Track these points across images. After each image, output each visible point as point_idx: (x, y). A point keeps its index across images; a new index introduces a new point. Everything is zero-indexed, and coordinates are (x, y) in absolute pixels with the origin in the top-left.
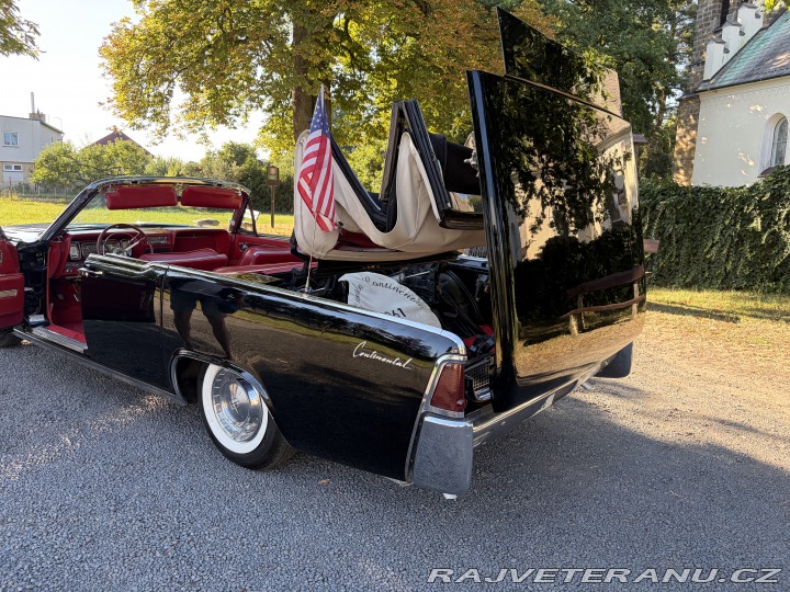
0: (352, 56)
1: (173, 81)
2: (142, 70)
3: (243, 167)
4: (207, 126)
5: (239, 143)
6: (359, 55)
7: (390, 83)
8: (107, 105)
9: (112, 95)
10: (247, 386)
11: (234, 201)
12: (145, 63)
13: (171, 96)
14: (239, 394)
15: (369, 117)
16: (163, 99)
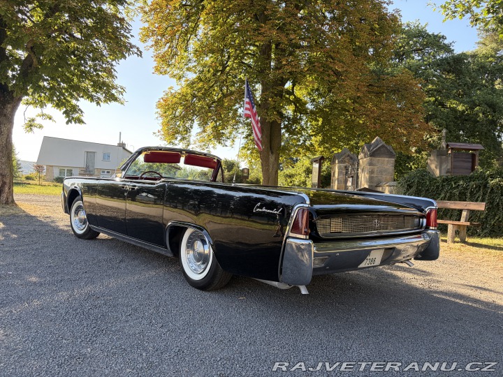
0: (296, 105)
1: (193, 120)
2: (177, 114)
3: (231, 173)
4: (211, 146)
5: (230, 159)
6: (300, 105)
7: (318, 121)
8: (157, 134)
9: (160, 128)
10: (204, 242)
11: (213, 164)
12: (180, 110)
13: (192, 128)
14: (198, 246)
15: (305, 141)
16: (187, 130)
